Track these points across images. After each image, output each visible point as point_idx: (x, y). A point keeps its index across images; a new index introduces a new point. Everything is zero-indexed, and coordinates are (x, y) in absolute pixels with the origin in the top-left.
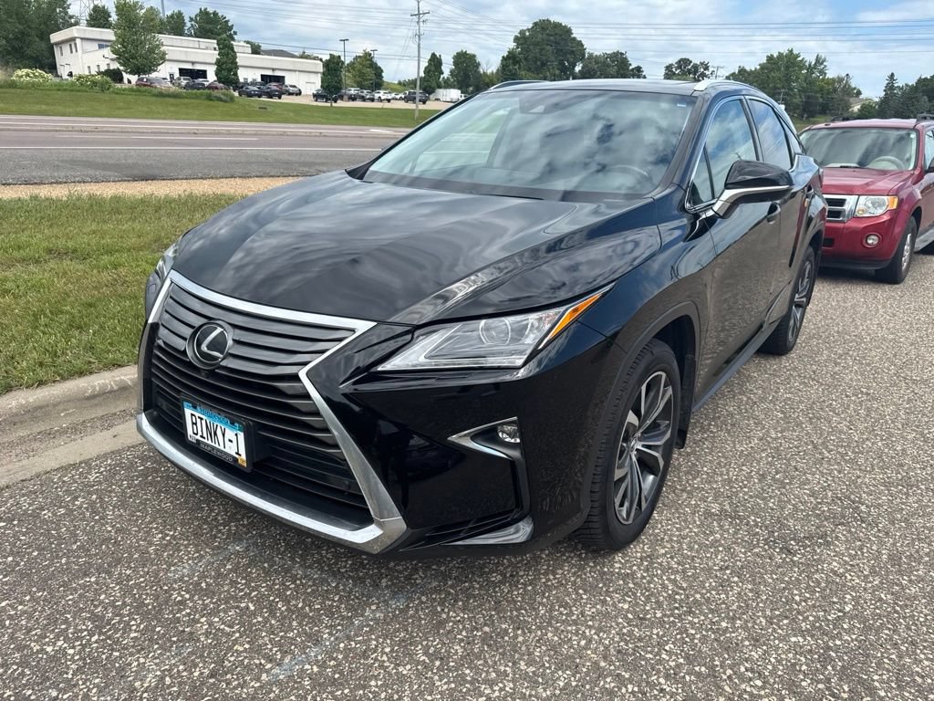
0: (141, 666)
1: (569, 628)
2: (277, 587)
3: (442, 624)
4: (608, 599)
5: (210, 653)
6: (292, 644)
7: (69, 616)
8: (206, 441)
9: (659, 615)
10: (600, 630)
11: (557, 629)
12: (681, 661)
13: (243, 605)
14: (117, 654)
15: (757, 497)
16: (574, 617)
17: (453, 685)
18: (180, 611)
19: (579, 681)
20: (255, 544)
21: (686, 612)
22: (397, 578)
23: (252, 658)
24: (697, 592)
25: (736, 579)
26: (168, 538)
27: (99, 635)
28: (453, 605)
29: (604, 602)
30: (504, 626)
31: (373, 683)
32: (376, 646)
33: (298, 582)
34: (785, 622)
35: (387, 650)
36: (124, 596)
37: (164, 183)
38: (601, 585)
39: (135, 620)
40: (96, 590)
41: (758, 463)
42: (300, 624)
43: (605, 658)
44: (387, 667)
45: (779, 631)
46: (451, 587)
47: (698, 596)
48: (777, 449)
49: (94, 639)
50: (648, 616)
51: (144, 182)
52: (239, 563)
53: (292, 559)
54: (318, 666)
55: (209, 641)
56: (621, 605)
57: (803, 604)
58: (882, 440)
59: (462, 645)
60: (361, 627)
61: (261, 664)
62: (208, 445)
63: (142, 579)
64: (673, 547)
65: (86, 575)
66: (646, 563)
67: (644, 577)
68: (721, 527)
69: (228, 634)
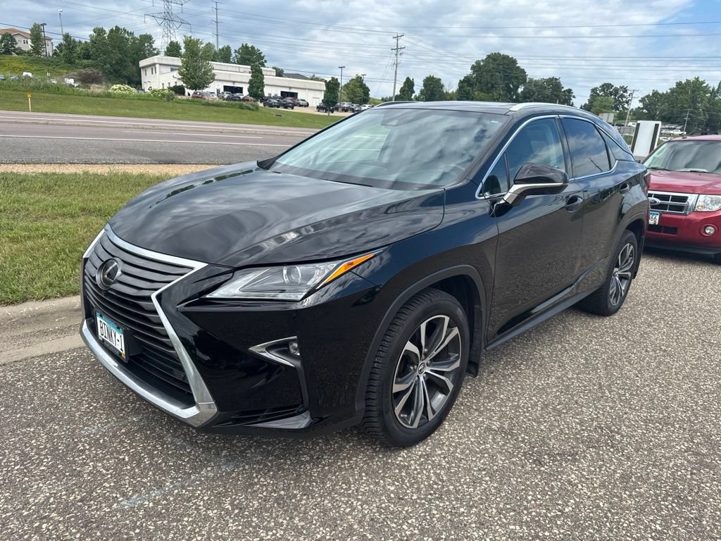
0: (39, 489)
1: (343, 499)
2: (149, 448)
3: (252, 485)
4: (382, 482)
5: (87, 485)
6: (143, 486)
7: (7, 451)
8: (107, 339)
9: (415, 497)
10: (365, 503)
11: (333, 498)
12: (416, 532)
13: (121, 457)
14: (26, 479)
15: (534, 420)
16: (350, 492)
17: (240, 528)
18: (79, 456)
19: (333, 536)
20: (148, 418)
21: (437, 497)
22: (234, 451)
23: (112, 492)
24: (452, 484)
25: (487, 478)
26: (91, 408)
27: (21, 466)
28: (266, 474)
29: (377, 484)
30: (295, 492)
31: (186, 519)
32: (199, 495)
33: (165, 446)
34: (512, 513)
35: (206, 498)
36: (47, 443)
38: (380, 472)
39: (48, 459)
40: (31, 436)
41: (548, 395)
42: (154, 474)
43: (360, 522)
44: (200, 510)
45: (504, 520)
46: (270, 461)
47: (451, 487)
48: (568, 386)
49: (16, 468)
50: (406, 498)
52: (131, 429)
53: (168, 431)
54: (154, 503)
55: (89, 478)
56: (388, 487)
57: (533, 502)
58: (660, 387)
59: (260, 501)
60: (194, 481)
61: (116, 497)
62: (108, 342)
63: (63, 433)
64: (449, 450)
65: (29, 426)
66: (422, 460)
67: (416, 469)
68: (494, 439)
69: (103, 475)
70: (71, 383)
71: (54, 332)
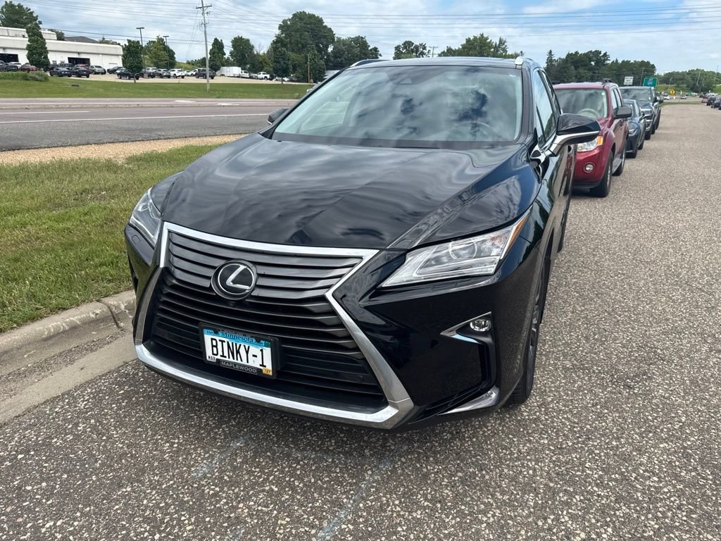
1: (516, 463)
2: (287, 469)
3: (426, 476)
4: (531, 438)
5: (261, 530)
6: (322, 512)
7: (124, 523)
8: (227, 359)
9: (570, 444)
10: (537, 461)
11: (508, 465)
12: (600, 473)
13: (267, 488)
15: (590, 352)
16: (516, 455)
17: (458, 519)
18: (218, 502)
19: (542, 499)
20: (251, 439)
21: (586, 438)
22: (375, 447)
23: (297, 528)
24: (586, 424)
25: (606, 411)
26: (176, 445)
27: (160, 534)
28: (427, 461)
29: (530, 441)
30: (471, 470)
31: (399, 529)
32: (388, 501)
33: (301, 463)
34: (651, 435)
35: (397, 502)
36: (163, 498)
37: (31, 151)
38: (522, 430)
39: (184, 515)
40: (136, 497)
41: (579, 329)
42: (320, 494)
43: (551, 480)
44: (404, 515)
45: (650, 442)
46: (418, 447)
47: (588, 427)
48: (586, 317)
50: (564, 446)
51: (11, 152)
52: (246, 456)
53: (287, 446)
54: (352, 524)
55: (256, 521)
56: (542, 441)
57: (655, 421)
58: (647, 304)
59: (449, 488)
60: (368, 490)
61: (306, 530)
62: (229, 362)
63: (171, 482)
64: (555, 395)
65: (120, 486)
66: (543, 409)
67: (547, 420)
68: (578, 376)
69: (267, 513)
70: (121, 424)
71: (31, 371)
